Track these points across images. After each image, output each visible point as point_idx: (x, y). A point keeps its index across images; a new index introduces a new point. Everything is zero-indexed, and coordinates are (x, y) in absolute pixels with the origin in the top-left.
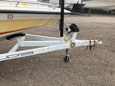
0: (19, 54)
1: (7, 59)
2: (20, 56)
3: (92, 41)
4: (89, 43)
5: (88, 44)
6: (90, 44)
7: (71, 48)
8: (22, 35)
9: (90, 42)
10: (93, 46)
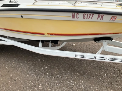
0: (106, 58)
1: (94, 59)
8: (110, 39)
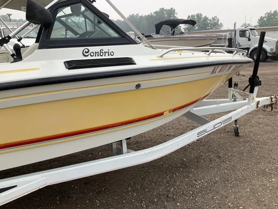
2: (223, 125)
3: (272, 97)
4: (270, 100)
6: (272, 101)
7: (256, 109)
9: (272, 99)
10: (274, 103)
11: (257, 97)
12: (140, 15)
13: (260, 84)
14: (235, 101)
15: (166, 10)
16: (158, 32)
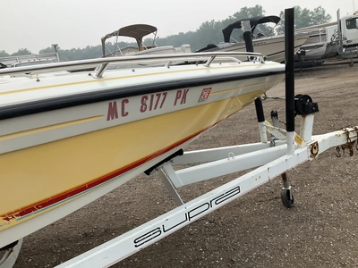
0: (211, 202)
1: (188, 222)
3: (349, 129)
4: (345, 137)
5: (342, 141)
6: (348, 138)
7: (311, 159)
9: (347, 133)
10: (354, 142)
11: (313, 134)
12: (216, 21)
13: (317, 110)
14: (273, 145)
15: (249, 9)
16: (227, 40)
